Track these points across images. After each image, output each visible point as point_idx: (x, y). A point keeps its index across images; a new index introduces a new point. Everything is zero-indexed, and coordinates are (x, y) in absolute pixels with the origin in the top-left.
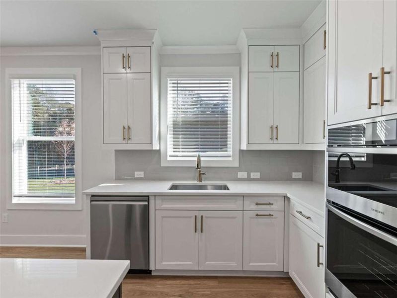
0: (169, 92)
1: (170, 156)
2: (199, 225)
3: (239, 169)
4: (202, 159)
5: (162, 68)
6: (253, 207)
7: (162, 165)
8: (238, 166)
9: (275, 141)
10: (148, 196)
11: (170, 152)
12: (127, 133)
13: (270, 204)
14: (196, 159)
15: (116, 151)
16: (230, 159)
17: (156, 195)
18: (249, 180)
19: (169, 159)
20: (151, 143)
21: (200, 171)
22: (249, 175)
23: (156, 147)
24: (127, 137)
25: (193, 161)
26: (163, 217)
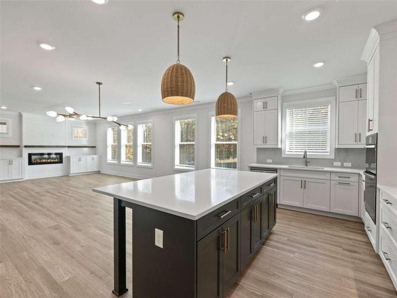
0: (287, 116)
1: (288, 152)
2: (304, 185)
3: (335, 160)
4: (307, 153)
5: (283, 104)
6: (337, 178)
7: (283, 156)
8: (334, 158)
9: (359, 143)
10: (277, 169)
11: (287, 149)
12: (265, 140)
13: (349, 178)
14: (303, 153)
15: (257, 148)
16: (328, 154)
17: (280, 169)
18: (342, 167)
19: (287, 153)
20: (277, 144)
21: (306, 160)
22: (342, 164)
23: (280, 147)
24: (265, 141)
25: (302, 155)
26: (284, 179)
